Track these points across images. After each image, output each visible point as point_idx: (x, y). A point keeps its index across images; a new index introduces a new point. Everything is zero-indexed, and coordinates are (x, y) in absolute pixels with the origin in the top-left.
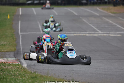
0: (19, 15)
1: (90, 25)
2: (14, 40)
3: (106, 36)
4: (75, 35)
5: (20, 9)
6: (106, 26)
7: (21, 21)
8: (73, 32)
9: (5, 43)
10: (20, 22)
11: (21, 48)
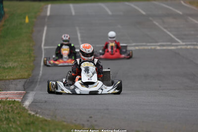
0: (45, 16)
1: (165, 30)
2: (32, 59)
3: (191, 48)
4: (137, 48)
5: (49, 6)
6: (192, 32)
7: (48, 27)
8: (134, 44)
9: (16, 64)
10: (45, 28)
11: (41, 72)
